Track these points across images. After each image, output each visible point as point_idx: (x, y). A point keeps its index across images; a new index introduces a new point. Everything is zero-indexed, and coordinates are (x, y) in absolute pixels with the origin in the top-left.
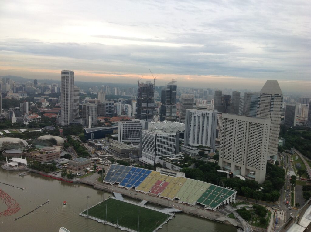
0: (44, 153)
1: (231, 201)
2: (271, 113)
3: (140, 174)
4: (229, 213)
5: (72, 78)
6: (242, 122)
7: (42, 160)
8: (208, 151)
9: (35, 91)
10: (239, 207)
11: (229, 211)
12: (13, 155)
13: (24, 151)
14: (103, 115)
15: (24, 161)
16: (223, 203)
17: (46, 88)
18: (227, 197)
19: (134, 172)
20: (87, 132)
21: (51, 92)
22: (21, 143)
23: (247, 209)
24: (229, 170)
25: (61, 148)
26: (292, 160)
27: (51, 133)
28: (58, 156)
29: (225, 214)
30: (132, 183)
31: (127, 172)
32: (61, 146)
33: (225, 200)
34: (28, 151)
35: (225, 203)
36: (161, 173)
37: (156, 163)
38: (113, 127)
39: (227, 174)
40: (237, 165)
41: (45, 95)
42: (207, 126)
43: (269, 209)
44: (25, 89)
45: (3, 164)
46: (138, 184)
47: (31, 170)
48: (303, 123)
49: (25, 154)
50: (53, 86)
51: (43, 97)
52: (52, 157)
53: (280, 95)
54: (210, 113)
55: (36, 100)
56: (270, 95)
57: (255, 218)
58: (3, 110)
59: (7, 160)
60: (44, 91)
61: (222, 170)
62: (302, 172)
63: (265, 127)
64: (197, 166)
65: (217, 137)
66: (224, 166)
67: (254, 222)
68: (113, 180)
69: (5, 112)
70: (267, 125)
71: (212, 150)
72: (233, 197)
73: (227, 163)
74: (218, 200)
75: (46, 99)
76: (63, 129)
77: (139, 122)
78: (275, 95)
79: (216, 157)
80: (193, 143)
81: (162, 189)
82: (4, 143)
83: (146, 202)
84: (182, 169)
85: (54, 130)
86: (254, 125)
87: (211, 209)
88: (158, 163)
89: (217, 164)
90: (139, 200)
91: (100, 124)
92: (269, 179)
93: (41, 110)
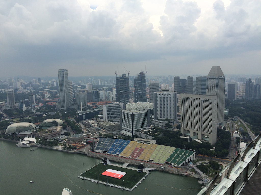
0: (48, 132)
1: (192, 159)
2: (217, 91)
3: (122, 144)
4: (191, 169)
5: (67, 75)
6: (196, 99)
7: (47, 138)
8: (172, 123)
9: (39, 86)
10: (198, 163)
11: (190, 167)
12: (26, 136)
13: (33, 132)
14: (91, 101)
15: (34, 140)
16: (186, 161)
17: (48, 84)
18: (188, 156)
19: (118, 143)
20: (80, 115)
21: (51, 87)
22: (31, 125)
23: (204, 165)
24: (189, 136)
25: (61, 127)
26: (236, 126)
27: (53, 117)
28: (59, 134)
29: (188, 169)
30: (117, 151)
31: (112, 143)
32: (61, 126)
33: (188, 159)
34: (36, 132)
35: (187, 161)
36: (138, 142)
37: (134, 134)
38: (99, 109)
39: (187, 139)
40: (195, 131)
41: (47, 89)
42: (171, 103)
43: (221, 163)
44: (31, 85)
45: (18, 143)
46: (121, 151)
47: (39, 145)
48: (242, 97)
49: (34, 134)
50: (53, 81)
51: (46, 91)
52: (55, 135)
53: (223, 77)
54: (171, 93)
55: (40, 93)
56: (215, 78)
57: (211, 171)
58: (15, 102)
59: (20, 140)
60: (46, 86)
61: (184, 136)
62: (244, 134)
63: (213, 102)
64: (165, 135)
65: (178, 112)
66: (185, 133)
67: (211, 174)
68: (102, 149)
69: (17, 103)
70: (215, 100)
71: (175, 122)
72: (193, 156)
73: (187, 131)
74: (182, 159)
75: (48, 92)
76: (62, 113)
77: (118, 104)
78: (219, 77)
79: (179, 127)
80: (161, 117)
81: (139, 154)
82: (17, 127)
83: (128, 164)
84: (154, 137)
85: (56, 115)
86: (205, 101)
87: (178, 166)
88: (135, 134)
89: (179, 132)
90: (122, 164)
91: (89, 108)
92: (219, 140)
93: (45, 100)
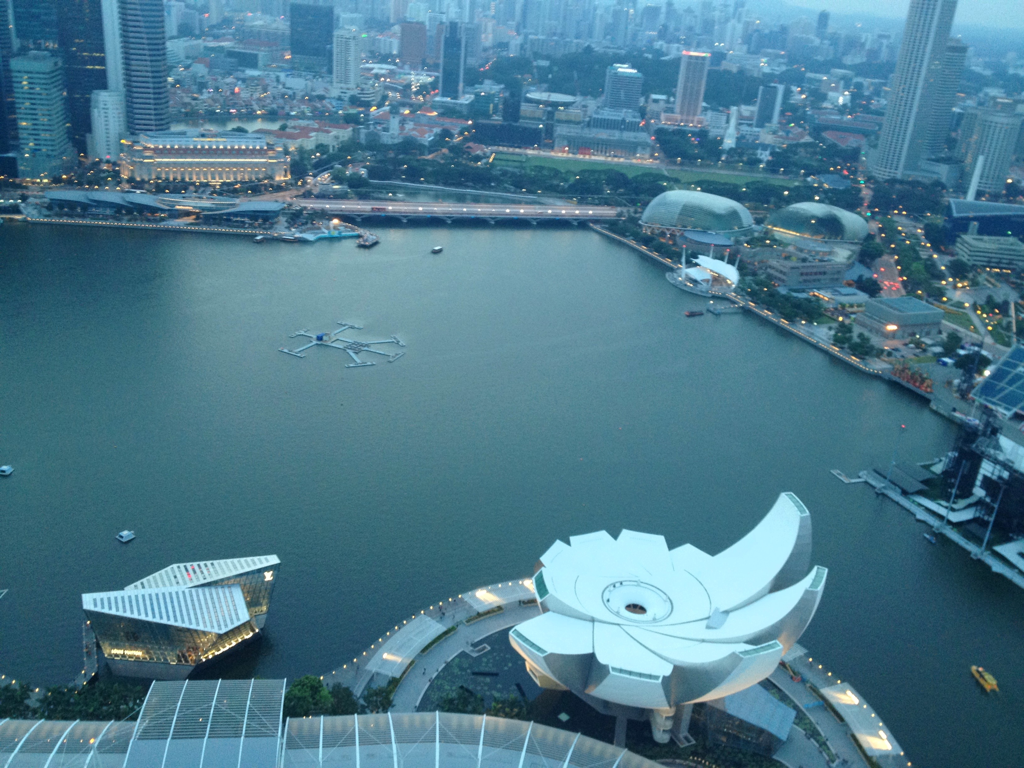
0: (794, 258)
7: (783, 281)
9: (815, 50)
12: (705, 249)
15: (730, 273)
17: (853, 45)
20: (955, 214)
21: (864, 60)
22: (734, 214)
25: (854, 253)
32: (854, 248)
41: (843, 66)
44: (784, 41)
45: (673, 270)
47: (744, 302)
51: (833, 75)
55: (811, 80)
58: (704, 104)
59: (683, 260)
60: (846, 53)
68: (1010, 401)
69: (710, 113)
75: (842, 83)
76: (876, 190)
82: (686, 206)
85: (845, 191)
93: (821, 119)
